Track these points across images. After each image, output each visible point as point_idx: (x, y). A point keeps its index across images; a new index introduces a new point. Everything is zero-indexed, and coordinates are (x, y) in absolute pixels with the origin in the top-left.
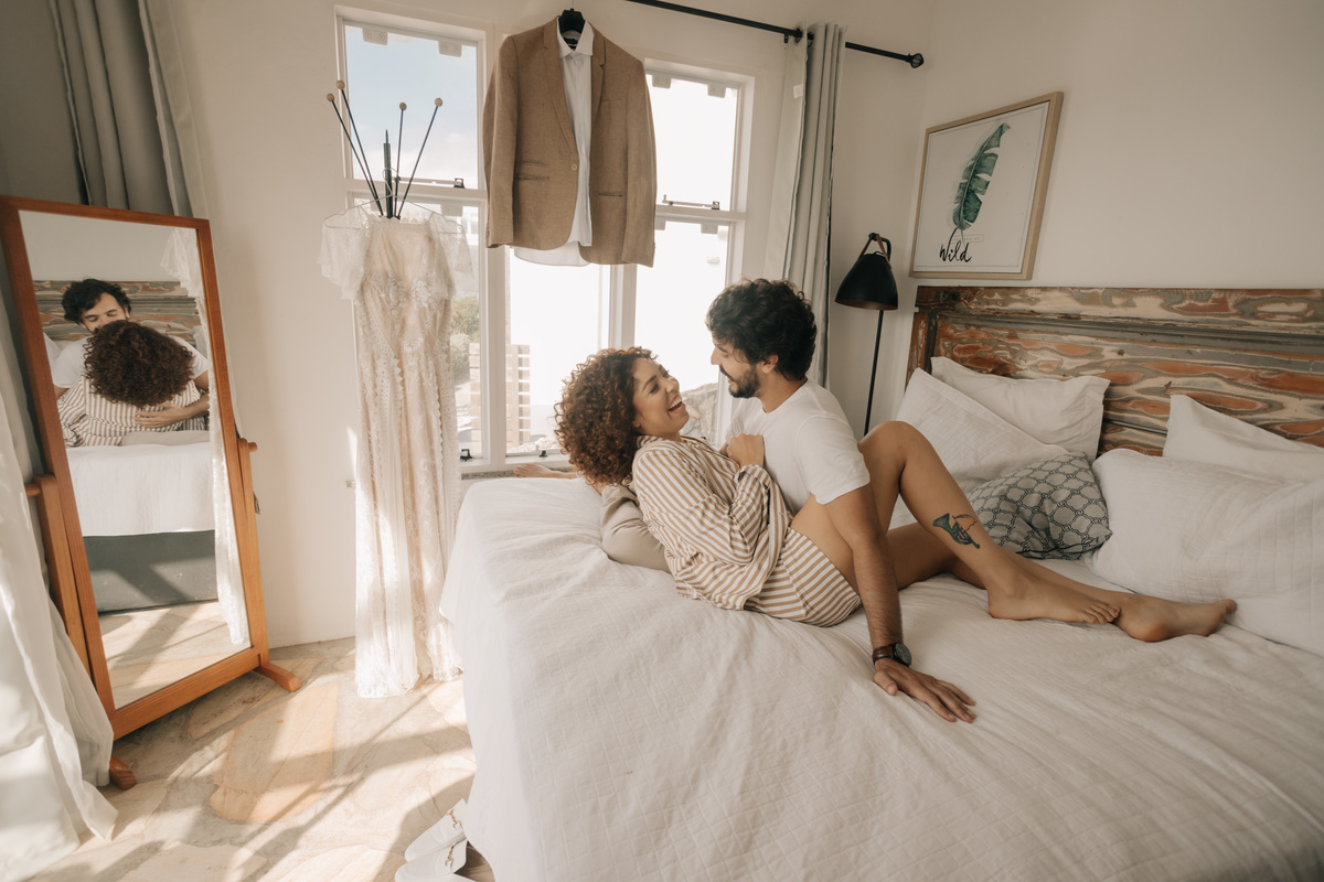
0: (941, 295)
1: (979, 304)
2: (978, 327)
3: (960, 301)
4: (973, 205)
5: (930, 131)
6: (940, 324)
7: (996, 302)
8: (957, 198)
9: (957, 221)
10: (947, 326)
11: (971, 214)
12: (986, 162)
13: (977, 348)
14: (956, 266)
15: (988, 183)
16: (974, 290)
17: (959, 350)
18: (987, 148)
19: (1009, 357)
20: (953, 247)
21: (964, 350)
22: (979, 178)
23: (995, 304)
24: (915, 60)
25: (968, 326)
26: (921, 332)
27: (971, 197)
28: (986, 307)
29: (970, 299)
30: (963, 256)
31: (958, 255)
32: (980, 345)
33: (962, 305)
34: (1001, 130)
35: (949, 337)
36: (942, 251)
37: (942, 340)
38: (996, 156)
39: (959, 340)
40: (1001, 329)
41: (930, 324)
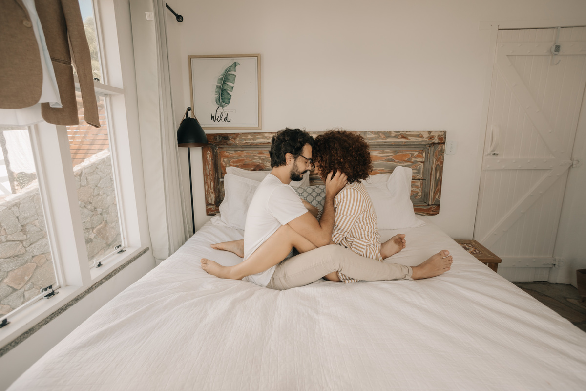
0: (218, 138)
1: (241, 141)
2: (242, 151)
3: (229, 140)
4: (226, 96)
5: (191, 58)
6: (219, 151)
7: (250, 139)
8: (216, 92)
9: (219, 103)
10: (224, 152)
11: (226, 101)
12: (230, 77)
13: (244, 160)
14: (222, 124)
15: (233, 87)
16: (237, 135)
17: (234, 162)
18: (229, 71)
19: (261, 162)
20: (218, 115)
21: (237, 162)
22: (227, 84)
23: (250, 140)
24: (179, 18)
25: (236, 151)
26: (208, 157)
27: (224, 92)
28: (245, 142)
29: (235, 139)
30: (226, 119)
31: (223, 119)
32: (245, 158)
33: (231, 141)
34: (235, 64)
35: (226, 157)
36: (212, 117)
37: (222, 159)
38: (235, 76)
39: (233, 158)
40: (254, 151)
41: (213, 152)
